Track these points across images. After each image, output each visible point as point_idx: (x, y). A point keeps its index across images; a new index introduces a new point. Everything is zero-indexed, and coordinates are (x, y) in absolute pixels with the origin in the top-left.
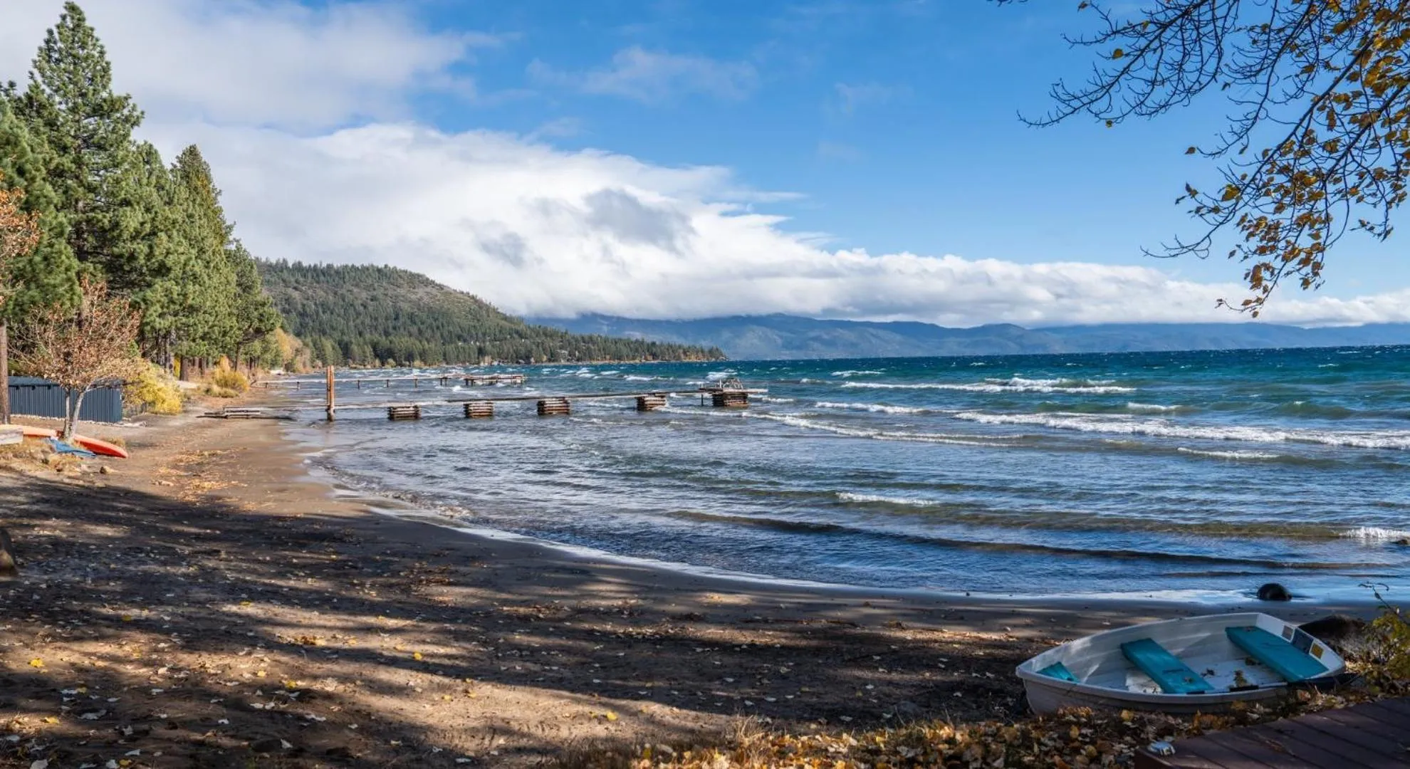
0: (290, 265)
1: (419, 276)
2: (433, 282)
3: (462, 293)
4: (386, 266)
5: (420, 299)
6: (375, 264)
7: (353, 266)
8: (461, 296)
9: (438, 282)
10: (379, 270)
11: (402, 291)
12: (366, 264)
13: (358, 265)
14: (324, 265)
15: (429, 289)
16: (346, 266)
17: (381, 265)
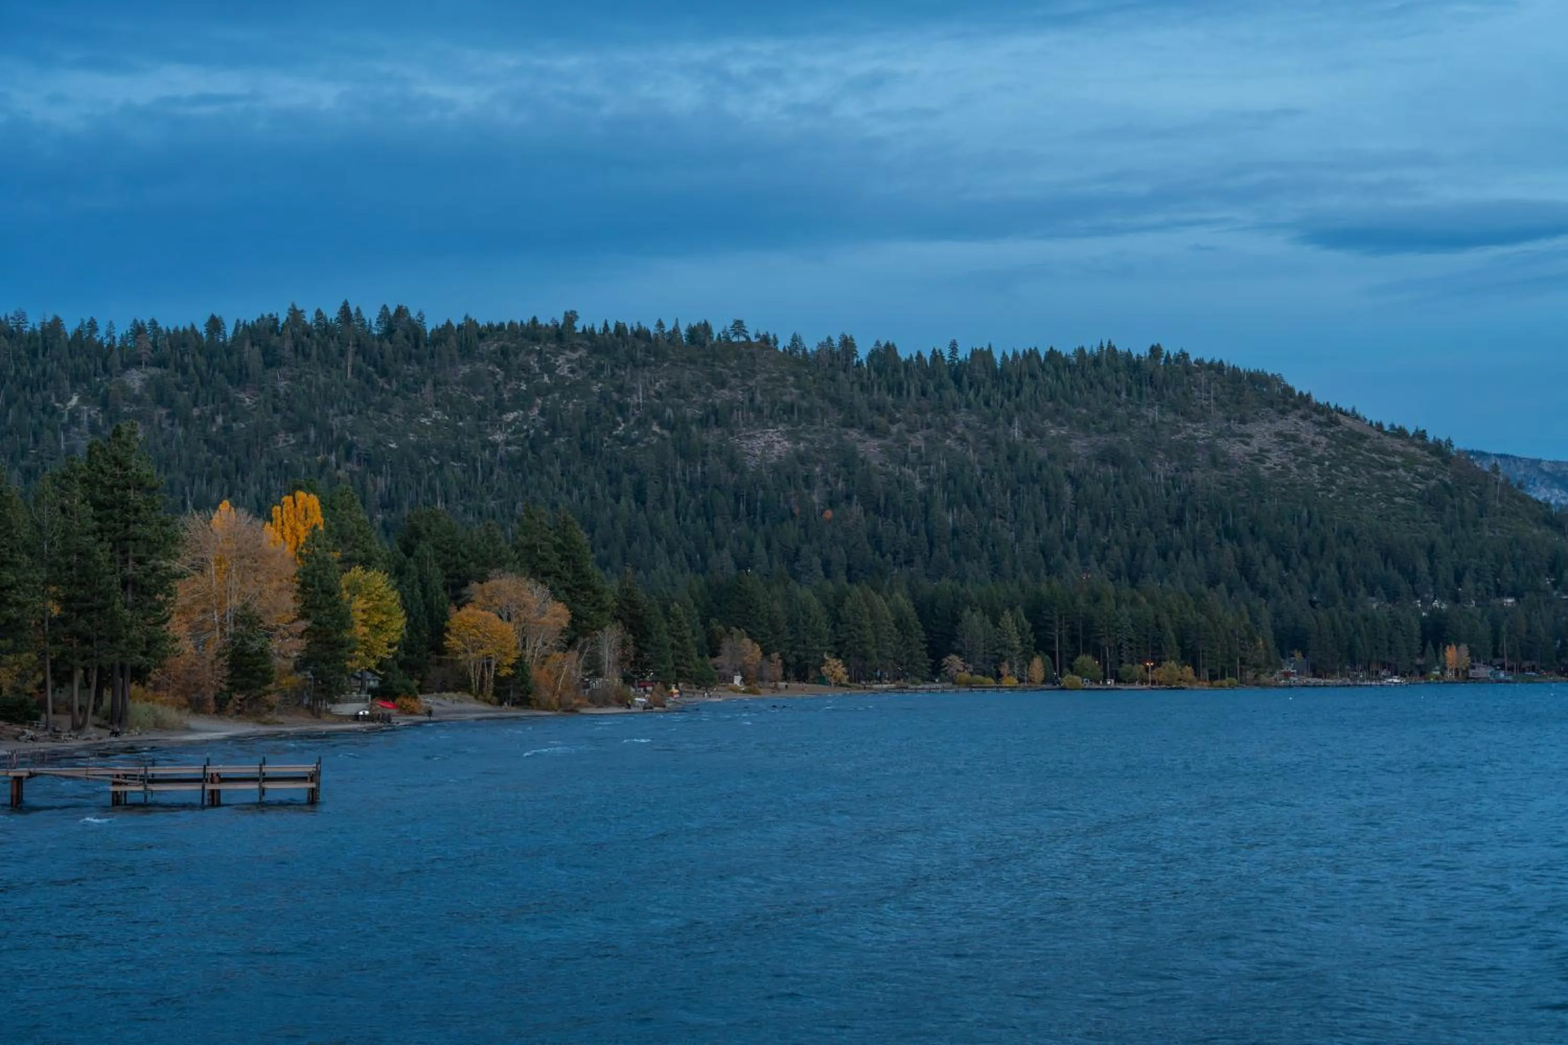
0: (862, 353)
1: (1258, 380)
2: (1305, 399)
3: (1400, 433)
4: (1155, 351)
5: (1261, 456)
6: (1121, 347)
7: (1052, 354)
8: (1398, 444)
9: (1319, 397)
10: (1133, 365)
11: (1201, 433)
12: (1091, 346)
13: (1067, 349)
14: (963, 354)
15: (1288, 424)
16: (1032, 354)
17: (1141, 350)
